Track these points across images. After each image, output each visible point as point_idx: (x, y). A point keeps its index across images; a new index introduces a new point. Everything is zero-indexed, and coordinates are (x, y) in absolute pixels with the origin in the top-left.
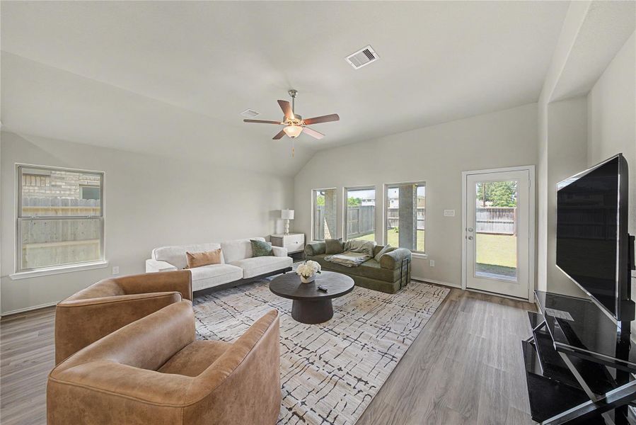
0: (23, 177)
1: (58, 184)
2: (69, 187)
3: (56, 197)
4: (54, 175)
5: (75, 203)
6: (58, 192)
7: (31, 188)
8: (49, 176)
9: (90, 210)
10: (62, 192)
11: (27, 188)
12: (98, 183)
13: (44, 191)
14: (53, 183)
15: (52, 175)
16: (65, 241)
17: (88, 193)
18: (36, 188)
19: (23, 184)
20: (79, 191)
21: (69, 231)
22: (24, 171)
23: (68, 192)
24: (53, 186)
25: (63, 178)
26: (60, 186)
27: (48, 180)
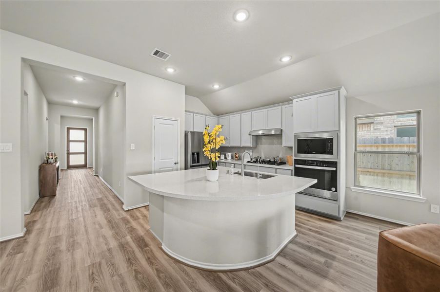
0: (358, 126)
1: (379, 127)
2: (386, 129)
3: (377, 137)
4: (377, 122)
5: (391, 140)
6: (378, 133)
7: (362, 132)
8: (372, 123)
9: (404, 146)
10: (381, 133)
11: (360, 132)
12: (415, 123)
13: (369, 134)
14: (375, 128)
15: (375, 122)
16: (384, 169)
17: (402, 132)
18: (365, 132)
19: (358, 130)
20: (395, 131)
21: (387, 162)
22: (359, 121)
23: (386, 133)
24: (375, 129)
25: (382, 123)
26: (380, 129)
27: (372, 126)
